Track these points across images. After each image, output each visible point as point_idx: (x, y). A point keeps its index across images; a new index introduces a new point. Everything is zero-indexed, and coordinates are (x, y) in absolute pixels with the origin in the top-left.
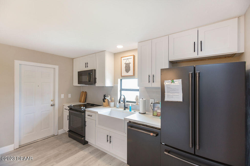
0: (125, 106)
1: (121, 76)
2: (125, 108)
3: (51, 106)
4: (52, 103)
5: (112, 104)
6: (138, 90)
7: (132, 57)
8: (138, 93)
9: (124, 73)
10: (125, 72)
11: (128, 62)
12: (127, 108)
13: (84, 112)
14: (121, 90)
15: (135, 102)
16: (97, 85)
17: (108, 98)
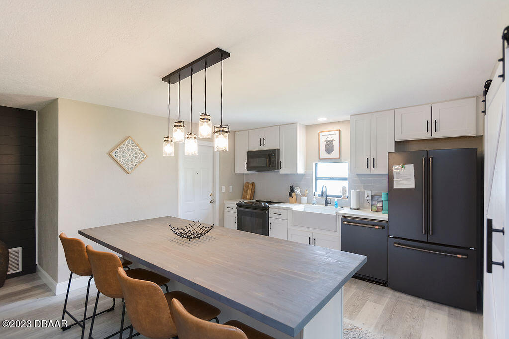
0: (326, 201)
1: (319, 159)
2: (327, 204)
3: (211, 202)
4: (211, 198)
5: (304, 199)
6: (346, 179)
7: (337, 132)
8: (346, 184)
9: (324, 155)
10: (325, 152)
11: (329, 139)
12: (330, 203)
13: (268, 209)
14: (317, 179)
15: (341, 197)
16: (282, 171)
17: (297, 191)
